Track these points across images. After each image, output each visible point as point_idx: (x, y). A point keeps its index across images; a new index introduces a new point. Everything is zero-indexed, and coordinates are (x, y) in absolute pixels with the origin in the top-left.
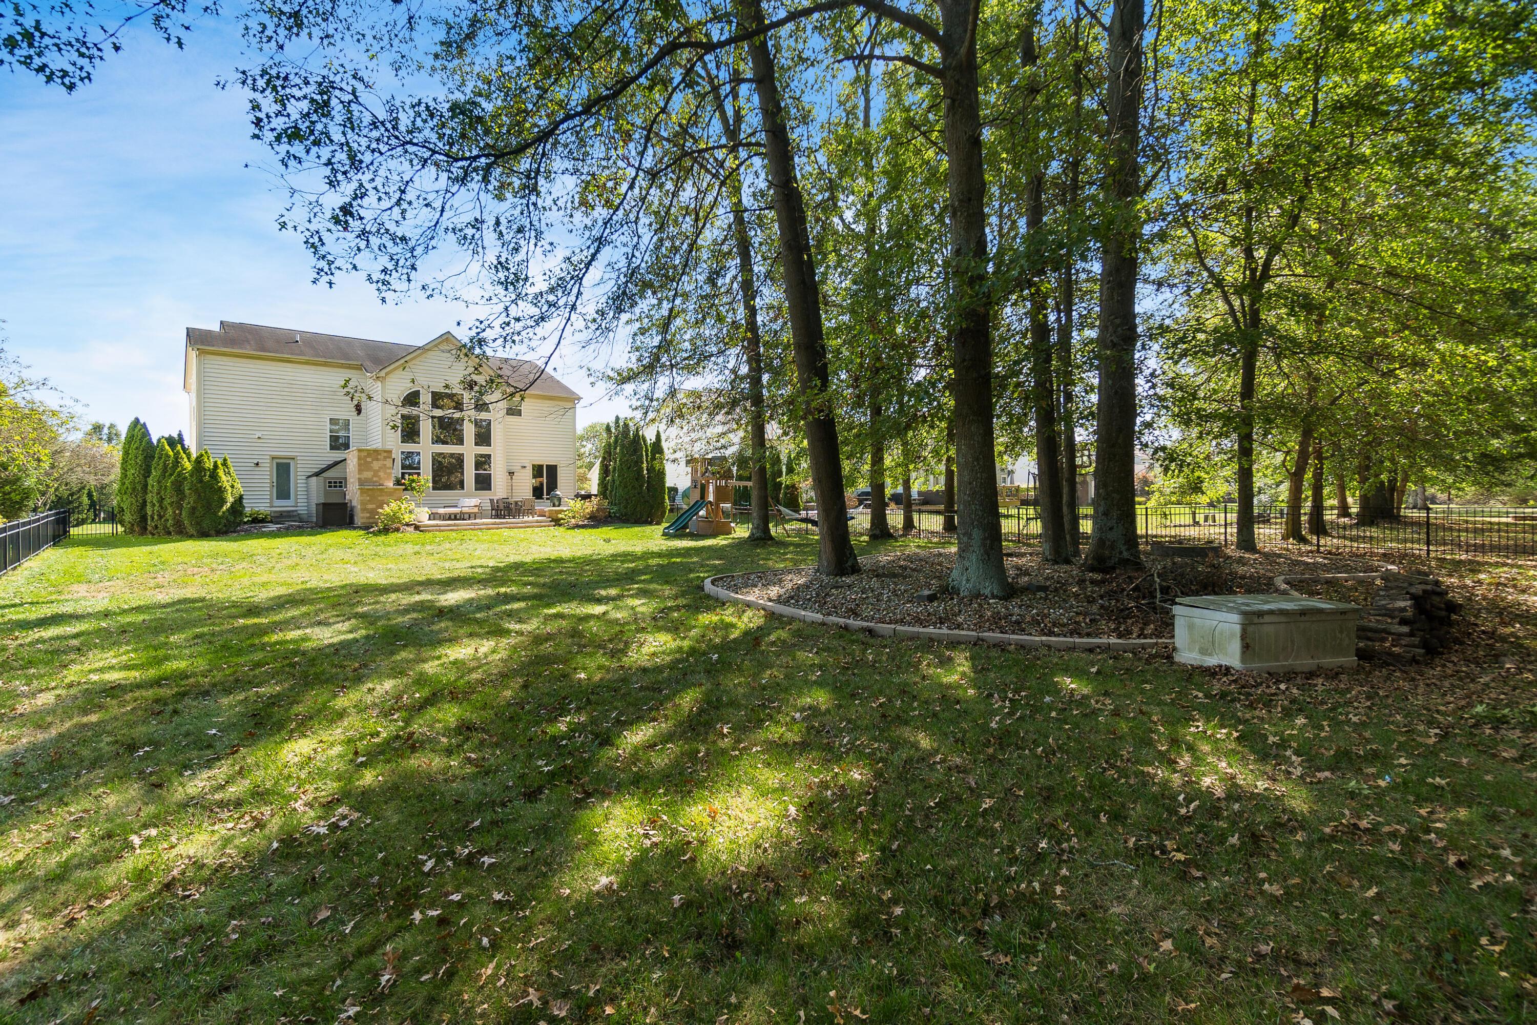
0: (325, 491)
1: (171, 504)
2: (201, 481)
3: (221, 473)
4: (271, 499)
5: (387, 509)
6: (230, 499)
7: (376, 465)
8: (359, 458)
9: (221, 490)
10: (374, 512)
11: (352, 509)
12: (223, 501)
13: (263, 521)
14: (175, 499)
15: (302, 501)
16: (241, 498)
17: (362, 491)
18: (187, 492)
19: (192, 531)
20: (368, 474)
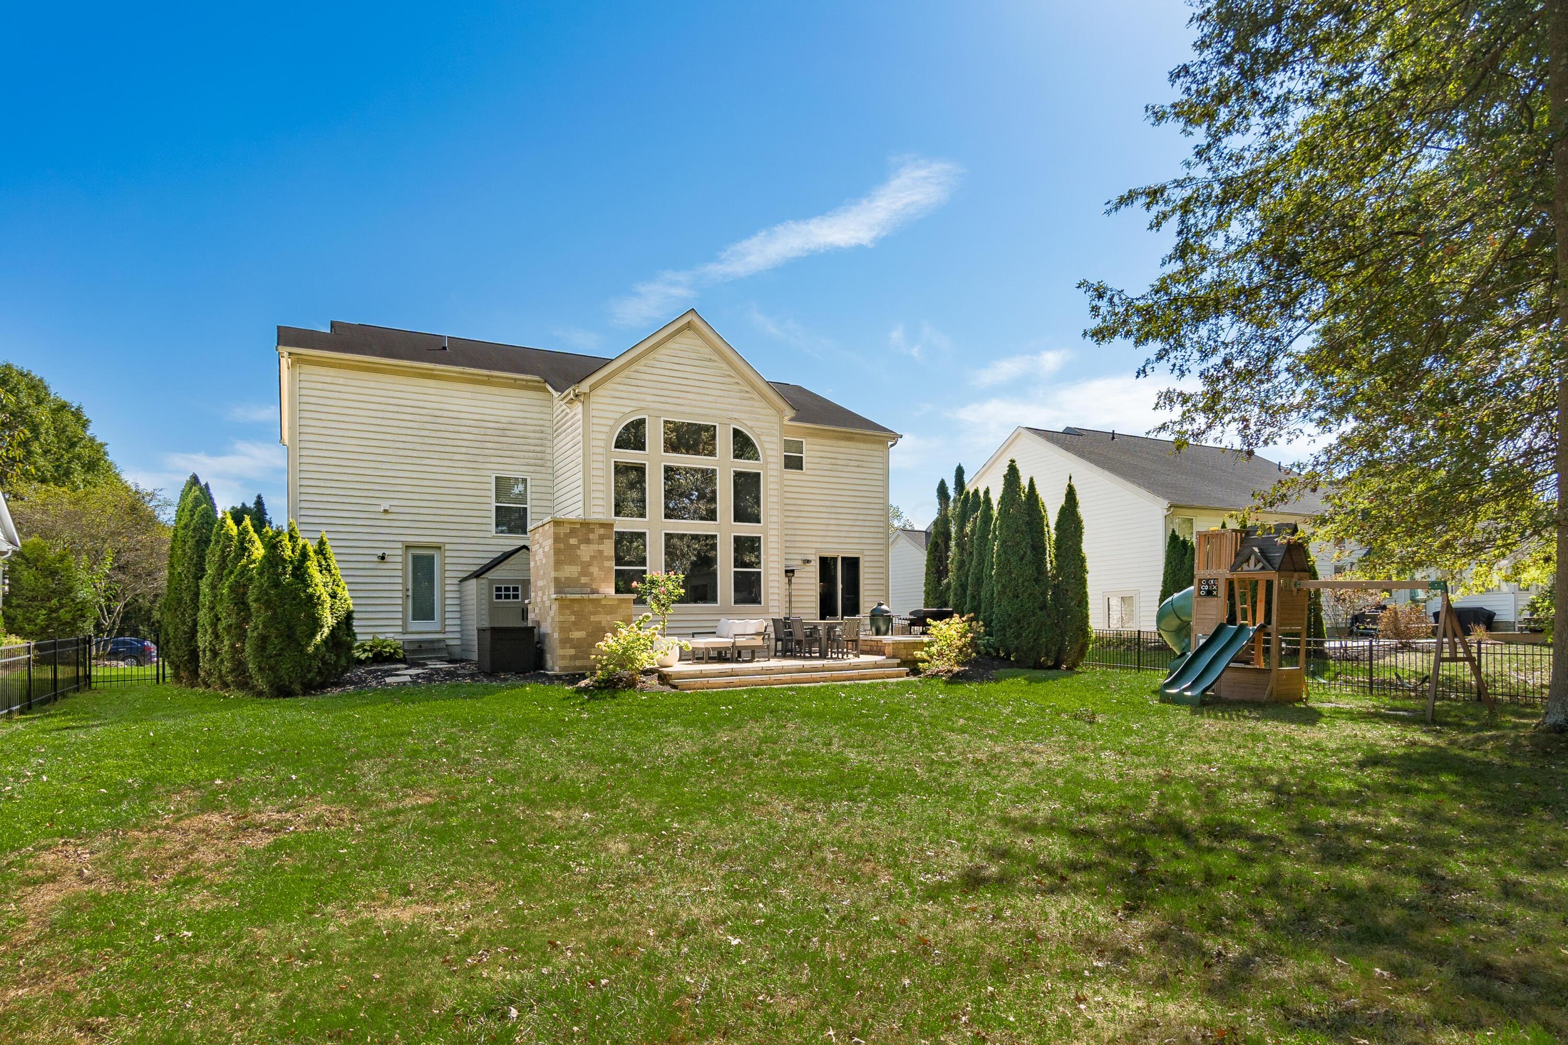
0: (491, 605)
1: (228, 628)
2: (276, 584)
3: (312, 567)
4: (404, 619)
5: (609, 643)
6: (329, 620)
7: (585, 552)
8: (557, 539)
9: (312, 602)
10: (585, 647)
11: (542, 639)
12: (316, 624)
13: (391, 659)
14: (232, 620)
15: (453, 624)
16: (349, 616)
17: (564, 605)
18: (254, 606)
19: (261, 683)
20: (571, 571)
